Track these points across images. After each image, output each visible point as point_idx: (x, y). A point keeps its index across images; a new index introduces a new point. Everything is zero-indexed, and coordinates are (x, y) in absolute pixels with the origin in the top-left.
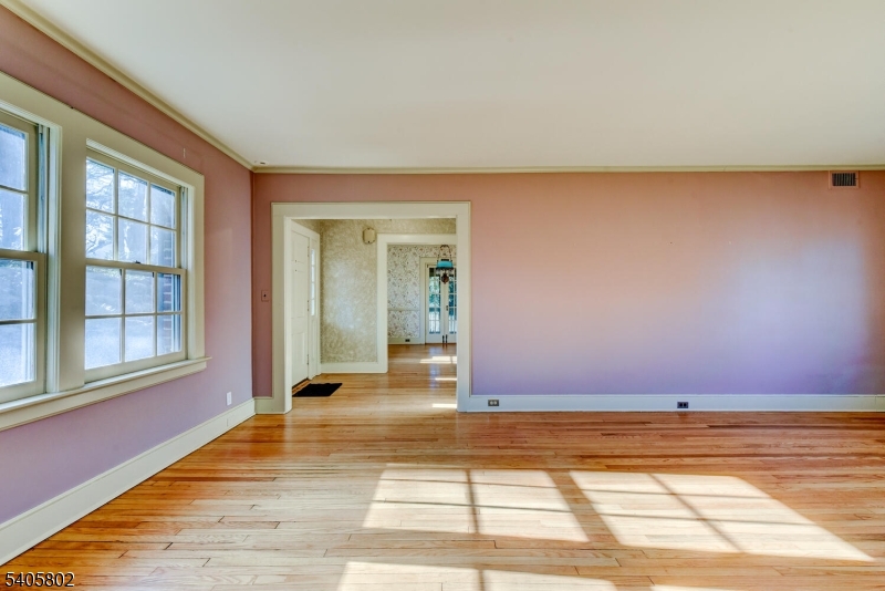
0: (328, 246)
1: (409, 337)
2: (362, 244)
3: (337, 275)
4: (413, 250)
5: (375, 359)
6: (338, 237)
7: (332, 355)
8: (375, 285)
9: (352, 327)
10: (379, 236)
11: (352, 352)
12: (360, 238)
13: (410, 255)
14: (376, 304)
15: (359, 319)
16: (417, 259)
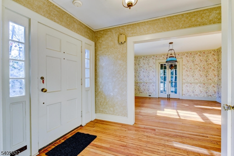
0: (99, 49)
1: (150, 94)
2: (118, 45)
3: (103, 65)
4: (152, 57)
5: (126, 115)
6: (104, 43)
7: (101, 109)
8: (126, 69)
9: (112, 94)
10: (128, 39)
11: (112, 109)
12: (116, 42)
13: (151, 59)
14: (126, 81)
15: (116, 90)
16: (154, 60)
